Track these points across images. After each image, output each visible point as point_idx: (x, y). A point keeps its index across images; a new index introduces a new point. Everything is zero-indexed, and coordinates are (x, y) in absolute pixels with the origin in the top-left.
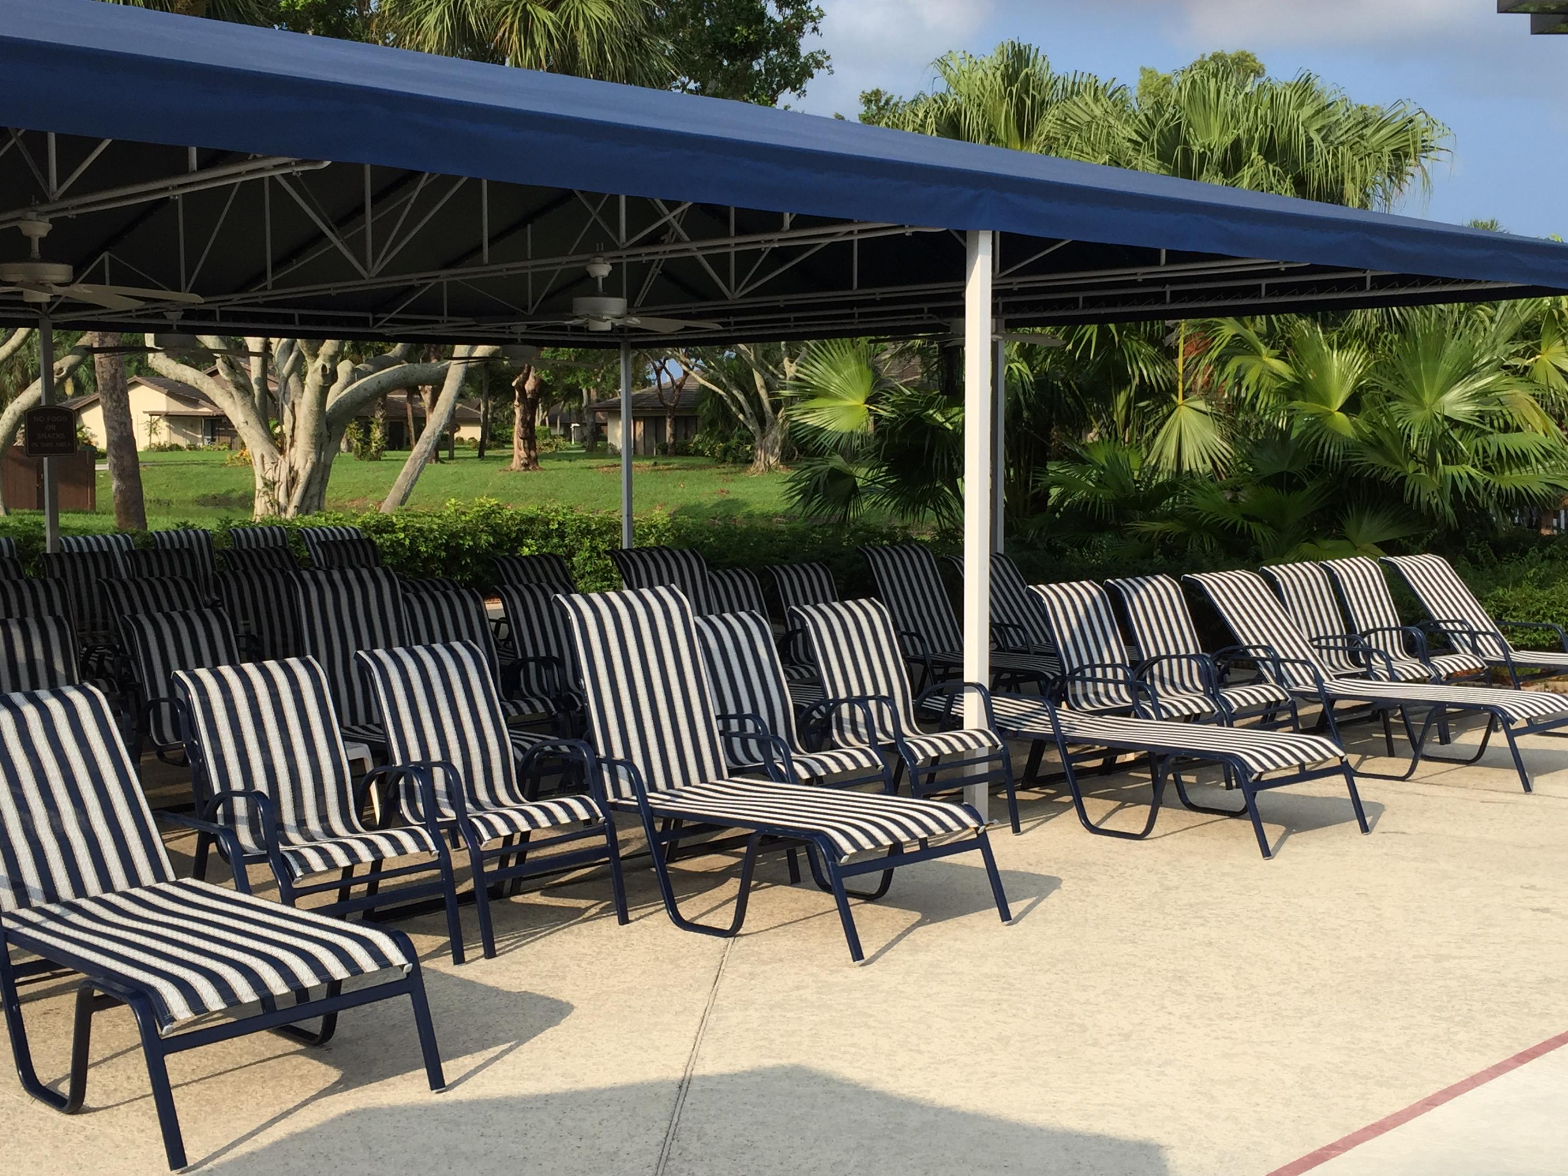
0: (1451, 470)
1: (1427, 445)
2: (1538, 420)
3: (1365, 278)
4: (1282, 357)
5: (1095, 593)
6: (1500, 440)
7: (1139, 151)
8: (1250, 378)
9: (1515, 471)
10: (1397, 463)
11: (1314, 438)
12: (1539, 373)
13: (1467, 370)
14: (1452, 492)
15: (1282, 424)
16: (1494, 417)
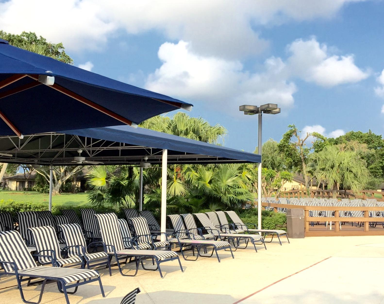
0: (229, 195)
1: (224, 190)
2: (244, 186)
3: (217, 158)
4: (196, 172)
5: (179, 217)
6: (238, 190)
7: (169, 130)
8: (191, 176)
9: (240, 196)
10: (219, 194)
11: (203, 189)
12: (243, 177)
13: (231, 176)
14: (230, 200)
15: (197, 186)
16: (236, 185)
